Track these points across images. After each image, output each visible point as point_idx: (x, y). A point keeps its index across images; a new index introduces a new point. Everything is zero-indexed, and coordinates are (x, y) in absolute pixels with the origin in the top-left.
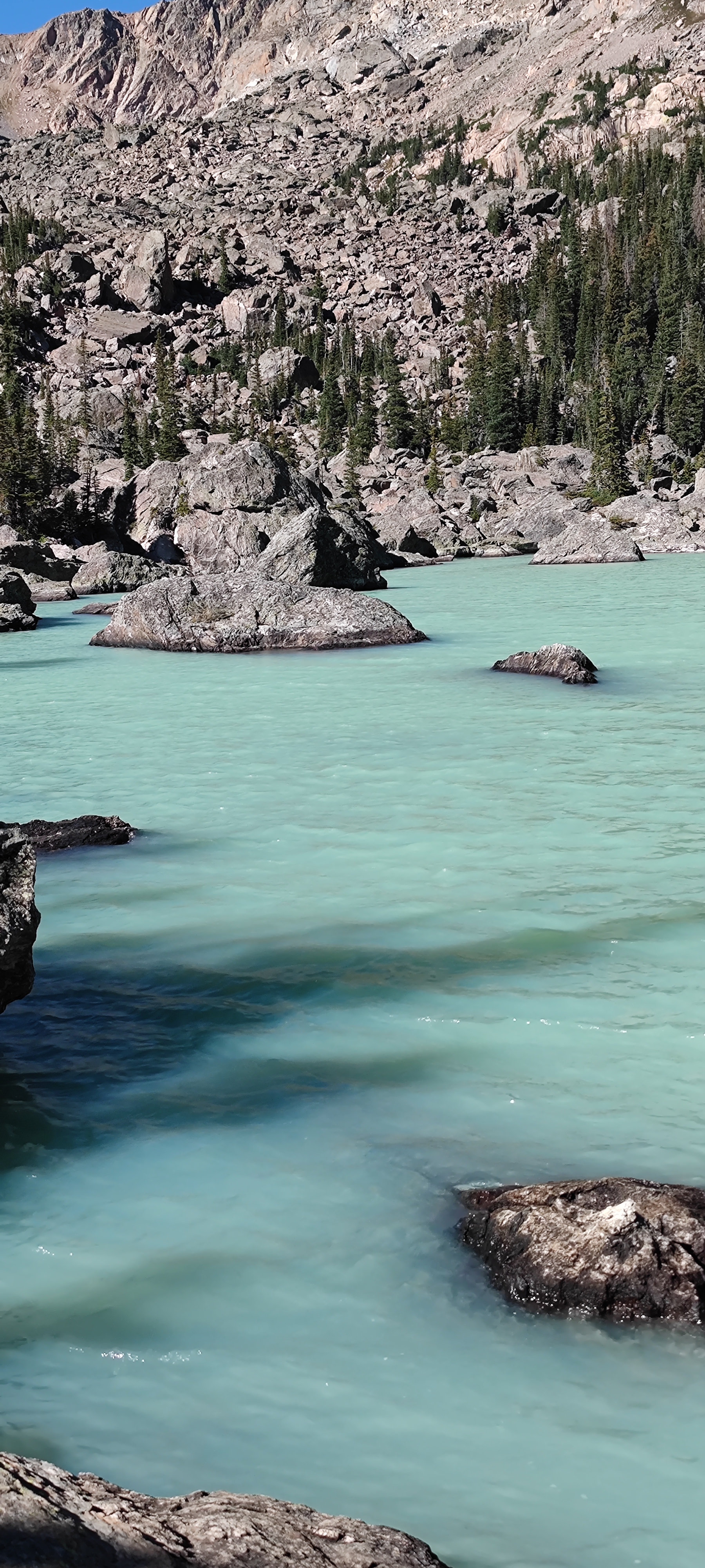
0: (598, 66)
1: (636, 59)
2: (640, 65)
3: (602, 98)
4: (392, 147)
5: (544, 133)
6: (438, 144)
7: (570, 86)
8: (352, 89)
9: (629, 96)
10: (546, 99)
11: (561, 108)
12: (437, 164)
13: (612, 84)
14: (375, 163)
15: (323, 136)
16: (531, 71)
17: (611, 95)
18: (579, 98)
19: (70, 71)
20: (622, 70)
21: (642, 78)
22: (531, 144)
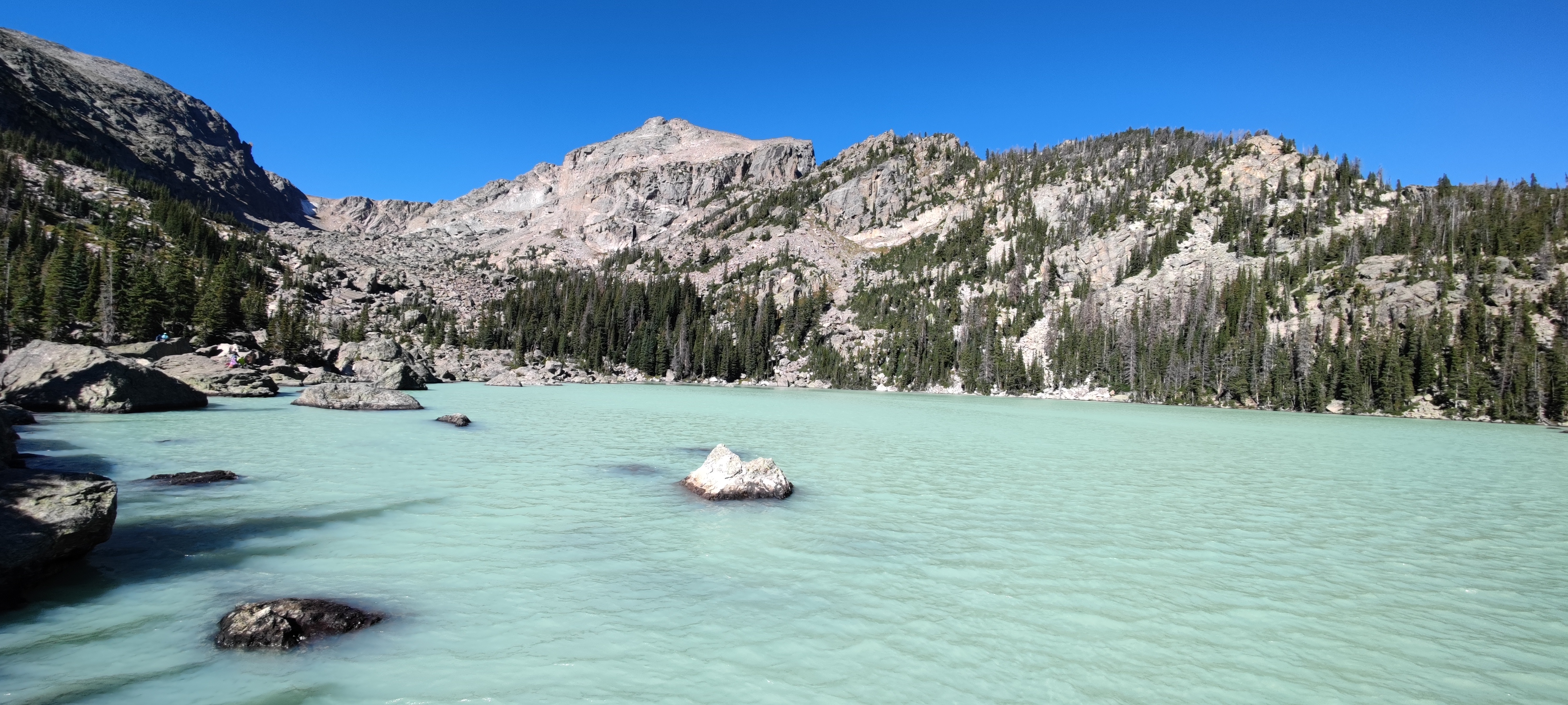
0: (534, 244)
1: (545, 244)
2: (546, 246)
3: (534, 253)
4: (466, 255)
5: (515, 259)
6: (481, 257)
7: (525, 248)
8: (454, 237)
9: (542, 254)
10: (516, 250)
11: (521, 253)
12: (480, 262)
13: (537, 250)
14: (459, 259)
15: (442, 248)
16: (513, 242)
17: (537, 253)
18: (527, 252)
19: (350, 214)
20: (541, 247)
21: (547, 250)
22: (511, 262)
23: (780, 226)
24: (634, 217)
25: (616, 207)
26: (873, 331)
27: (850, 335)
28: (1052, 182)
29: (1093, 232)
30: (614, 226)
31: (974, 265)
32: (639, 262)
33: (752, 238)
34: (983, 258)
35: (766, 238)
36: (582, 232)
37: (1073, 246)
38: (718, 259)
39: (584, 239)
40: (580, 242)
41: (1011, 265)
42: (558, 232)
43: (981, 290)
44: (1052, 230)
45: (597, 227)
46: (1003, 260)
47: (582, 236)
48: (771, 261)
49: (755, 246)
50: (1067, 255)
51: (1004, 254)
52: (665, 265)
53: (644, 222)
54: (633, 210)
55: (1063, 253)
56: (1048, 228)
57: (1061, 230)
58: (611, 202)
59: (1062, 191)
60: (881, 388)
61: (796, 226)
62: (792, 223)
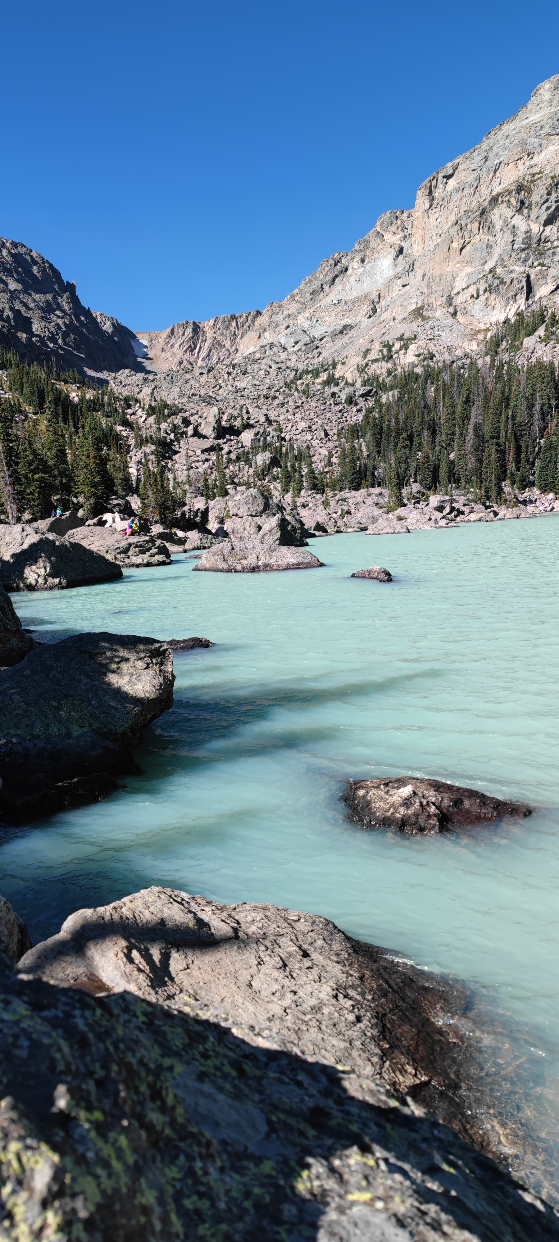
0: (389, 338)
1: (403, 335)
2: (405, 337)
3: (390, 350)
4: (307, 372)
5: (367, 365)
6: (325, 370)
7: (377, 346)
8: (291, 350)
9: (401, 349)
10: (367, 351)
11: (374, 355)
12: (325, 378)
13: (393, 345)
14: (300, 379)
15: (280, 368)
16: (361, 341)
17: (393, 349)
18: (381, 351)
19: (180, 345)
20: (397, 339)
21: (406, 342)
22: (362, 369)
24: (525, 261)
25: (497, 251)
30: (497, 282)
32: (541, 331)
36: (450, 305)
39: (454, 314)
40: (450, 320)
42: (418, 313)
45: (472, 290)
47: (451, 310)
53: (542, 265)
54: (524, 250)
58: (489, 246)
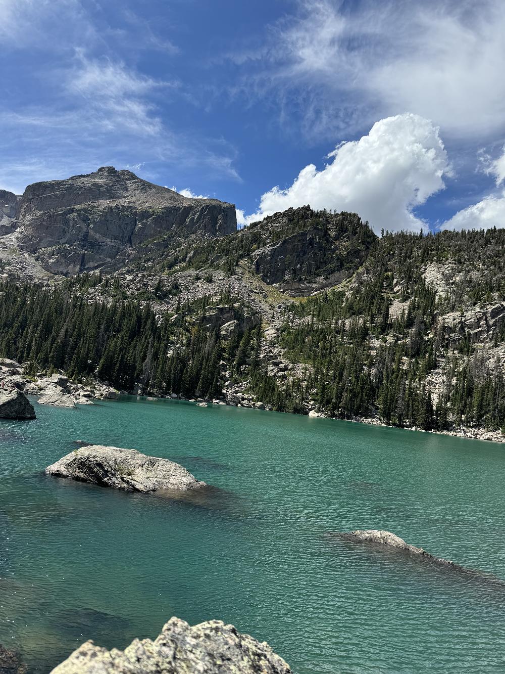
2: (2, 261)
23: (219, 271)
25: (68, 235)
26: (302, 365)
27: (281, 366)
28: (439, 261)
29: (475, 304)
31: (379, 320)
33: (198, 278)
34: (387, 315)
35: (210, 280)
37: (459, 313)
38: (170, 292)
41: (410, 323)
42: (14, 251)
43: (386, 341)
44: (440, 298)
46: (403, 316)
48: (214, 300)
49: (200, 285)
50: (454, 320)
51: (403, 313)
52: (124, 292)
54: (83, 240)
55: (452, 318)
56: (437, 297)
57: (447, 299)
59: (447, 268)
60: (312, 414)
61: (233, 273)
62: (230, 271)
